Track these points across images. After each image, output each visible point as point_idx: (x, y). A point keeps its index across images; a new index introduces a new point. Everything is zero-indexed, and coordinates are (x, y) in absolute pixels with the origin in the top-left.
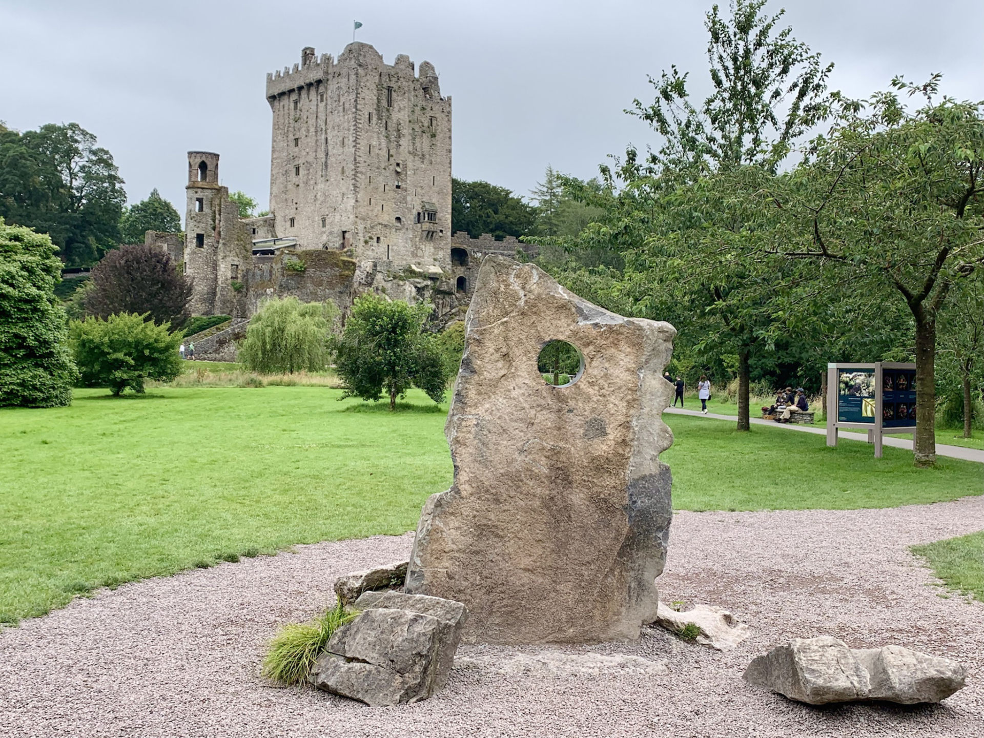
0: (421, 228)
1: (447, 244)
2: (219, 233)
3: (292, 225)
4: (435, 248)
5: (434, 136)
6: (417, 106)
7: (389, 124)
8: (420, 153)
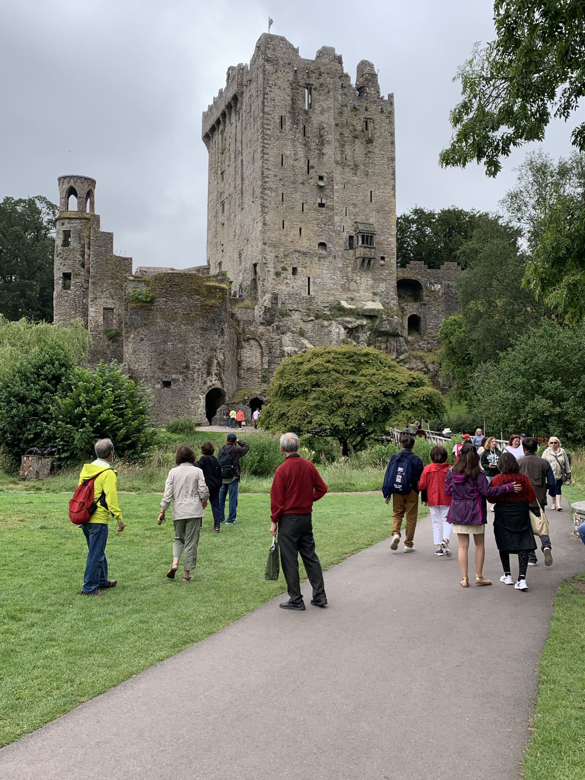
0: (355, 254)
1: (390, 274)
2: (89, 272)
4: (374, 280)
5: (370, 141)
6: (346, 106)
7: (308, 129)
8: (352, 163)
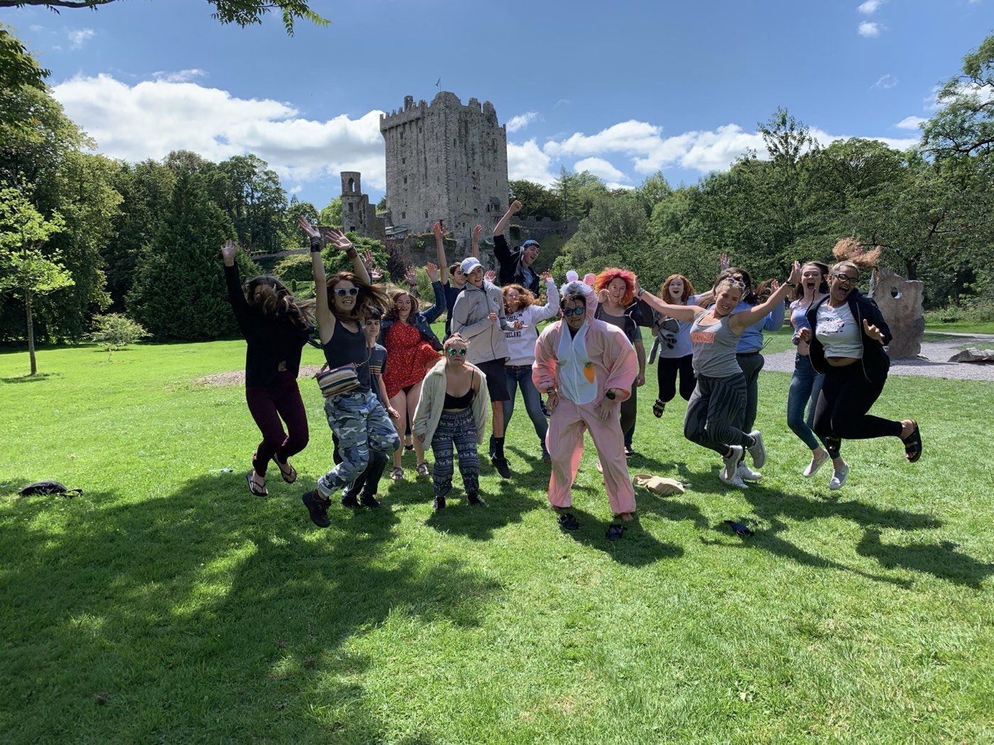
0: (490, 215)
2: (365, 225)
3: (404, 217)
5: (495, 151)
6: (484, 132)
7: (467, 146)
8: (487, 164)
